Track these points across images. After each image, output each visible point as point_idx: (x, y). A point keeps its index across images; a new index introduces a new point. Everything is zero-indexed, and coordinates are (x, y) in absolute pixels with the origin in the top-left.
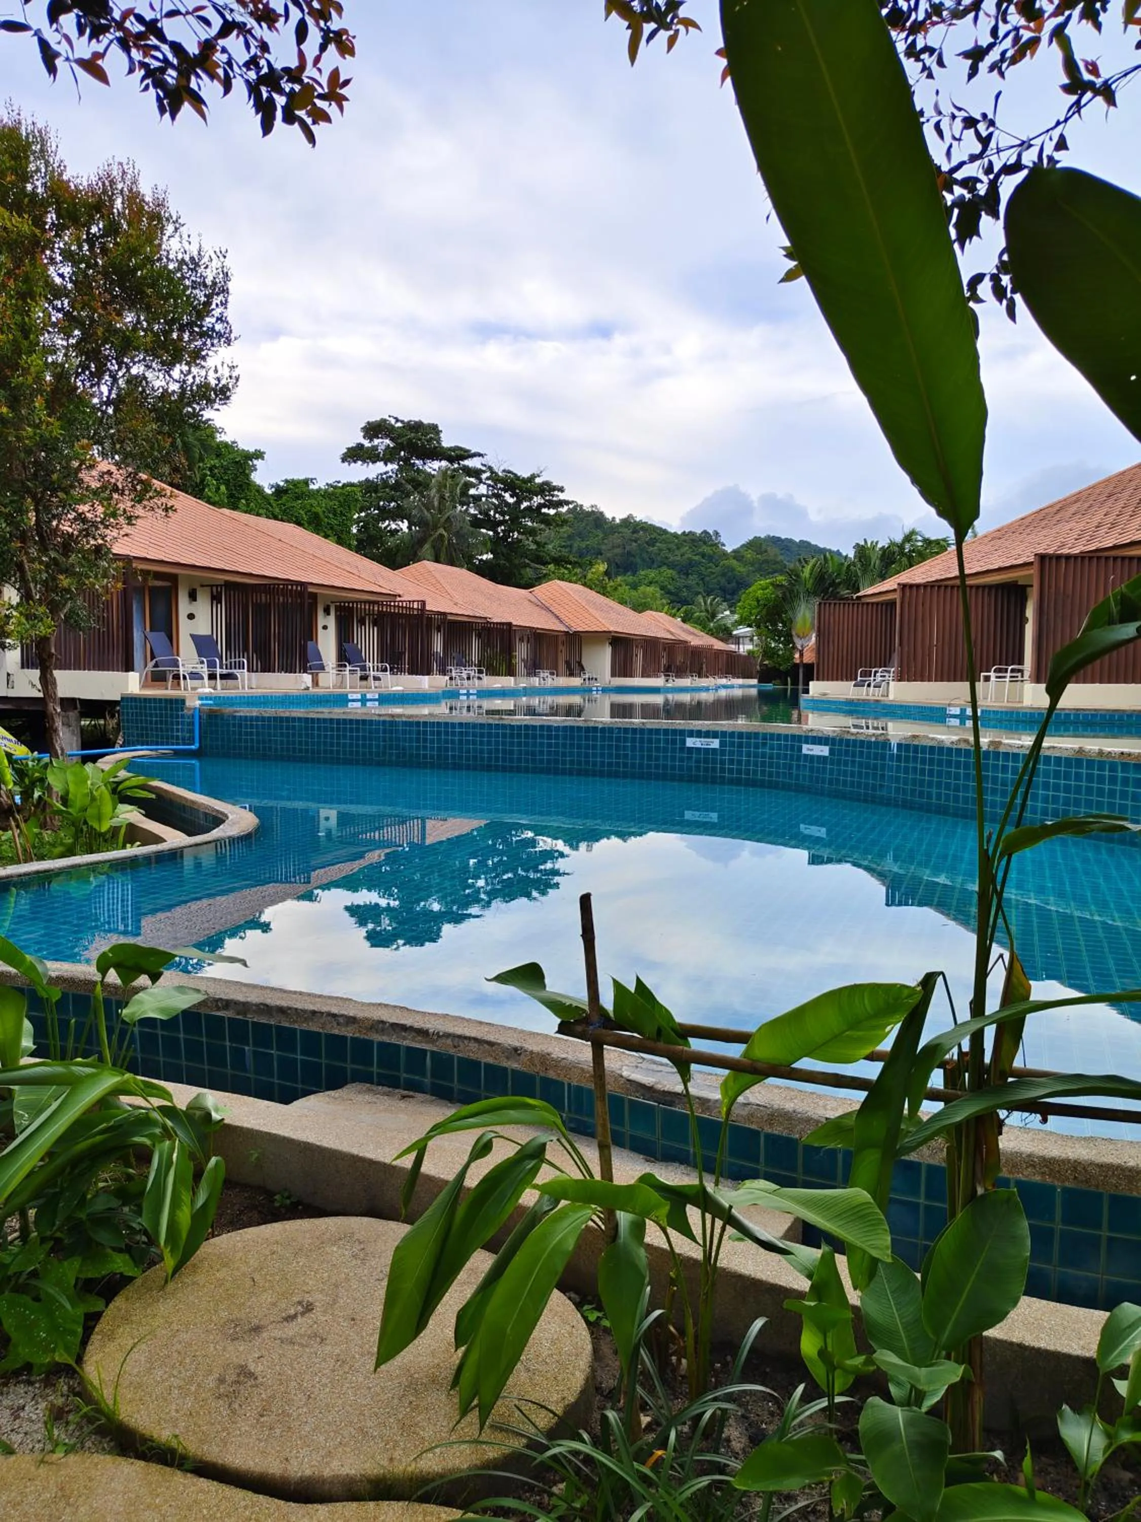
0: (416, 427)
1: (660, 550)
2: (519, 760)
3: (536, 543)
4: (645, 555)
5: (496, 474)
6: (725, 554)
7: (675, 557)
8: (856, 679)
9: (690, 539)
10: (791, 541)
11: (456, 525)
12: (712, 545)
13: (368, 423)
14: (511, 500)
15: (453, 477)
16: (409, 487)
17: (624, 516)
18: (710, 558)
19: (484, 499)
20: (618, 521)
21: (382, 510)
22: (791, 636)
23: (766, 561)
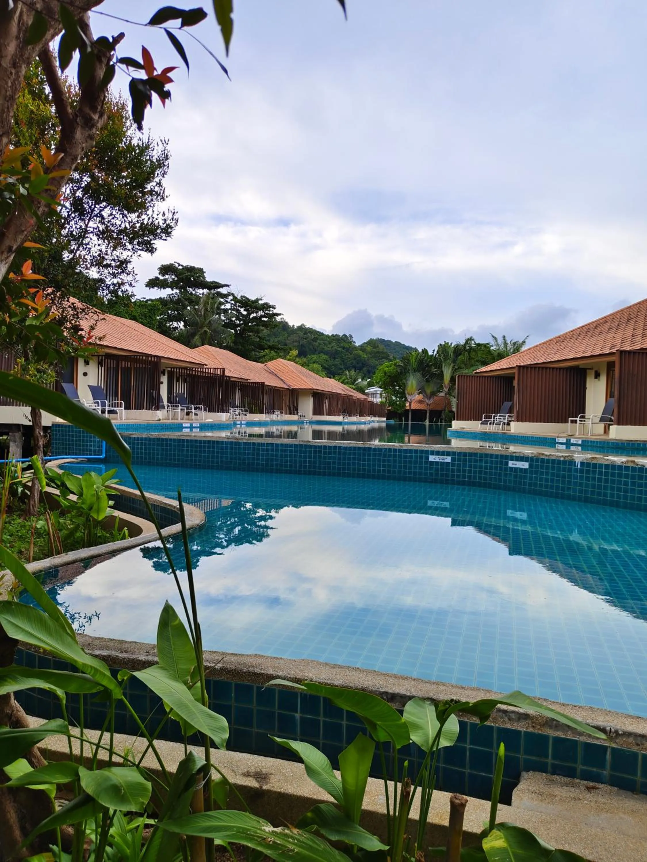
0: (191, 269)
1: (320, 344)
2: (320, 467)
3: (260, 338)
4: (311, 347)
5: (236, 298)
6: (355, 347)
7: (328, 348)
8: (481, 420)
9: (335, 338)
10: (390, 341)
11: (214, 326)
12: (348, 342)
13: (162, 265)
14: (245, 313)
15: (213, 298)
16: (187, 303)
17: (299, 324)
18: (347, 350)
19: (230, 311)
20: (296, 327)
21: (169, 316)
22: (405, 394)
23: (378, 352)
